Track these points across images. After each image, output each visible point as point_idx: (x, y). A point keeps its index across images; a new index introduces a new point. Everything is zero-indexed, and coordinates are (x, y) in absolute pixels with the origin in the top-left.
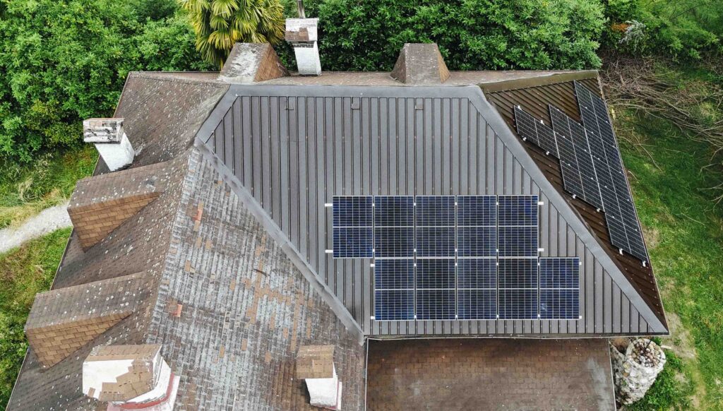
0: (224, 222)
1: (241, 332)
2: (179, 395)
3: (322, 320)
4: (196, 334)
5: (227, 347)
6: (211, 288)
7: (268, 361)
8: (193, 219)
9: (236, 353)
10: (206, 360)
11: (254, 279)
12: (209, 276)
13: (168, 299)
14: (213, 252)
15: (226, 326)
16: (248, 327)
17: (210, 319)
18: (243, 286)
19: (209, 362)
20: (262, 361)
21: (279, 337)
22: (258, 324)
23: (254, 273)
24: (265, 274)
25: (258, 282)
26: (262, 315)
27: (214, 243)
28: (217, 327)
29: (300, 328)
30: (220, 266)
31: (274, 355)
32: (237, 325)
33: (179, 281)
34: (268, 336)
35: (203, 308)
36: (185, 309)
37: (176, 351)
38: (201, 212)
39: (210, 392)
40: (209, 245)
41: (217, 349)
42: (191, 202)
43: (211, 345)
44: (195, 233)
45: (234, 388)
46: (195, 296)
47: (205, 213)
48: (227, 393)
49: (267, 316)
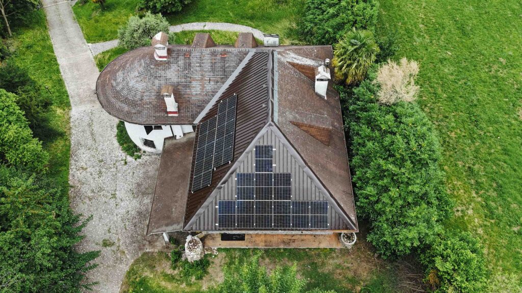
0: (224, 65)
1: (186, 77)
2: (161, 61)
3: (199, 106)
4: (181, 63)
5: (180, 73)
6: (198, 65)
7: (179, 87)
8: (221, 54)
9: (178, 76)
10: (174, 67)
11: (206, 78)
12: (202, 63)
13: (190, 52)
14: (211, 63)
15: (187, 72)
16: (189, 79)
17: (188, 66)
18: (202, 75)
19: (174, 68)
20: (178, 85)
21: (188, 90)
22: (190, 82)
23: (209, 78)
24: (209, 82)
25: (206, 80)
26: (194, 83)
27: (215, 63)
28: (185, 69)
29: (193, 98)
30: (207, 66)
31: (181, 89)
32: (188, 75)
33: (197, 54)
34: (187, 86)
35: (190, 63)
36: (188, 58)
37: (174, 58)
38: (225, 56)
39: (164, 70)
40: (214, 61)
41: (178, 70)
42: (228, 52)
43: (179, 68)
44: (216, 56)
45: (167, 77)
46: (194, 60)
47: (226, 58)
48: (165, 75)
49: (194, 85)
